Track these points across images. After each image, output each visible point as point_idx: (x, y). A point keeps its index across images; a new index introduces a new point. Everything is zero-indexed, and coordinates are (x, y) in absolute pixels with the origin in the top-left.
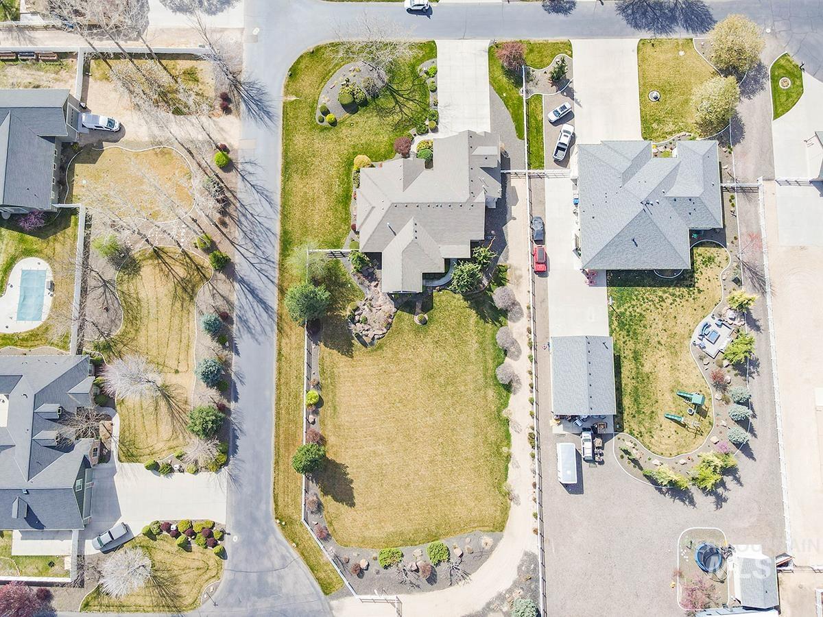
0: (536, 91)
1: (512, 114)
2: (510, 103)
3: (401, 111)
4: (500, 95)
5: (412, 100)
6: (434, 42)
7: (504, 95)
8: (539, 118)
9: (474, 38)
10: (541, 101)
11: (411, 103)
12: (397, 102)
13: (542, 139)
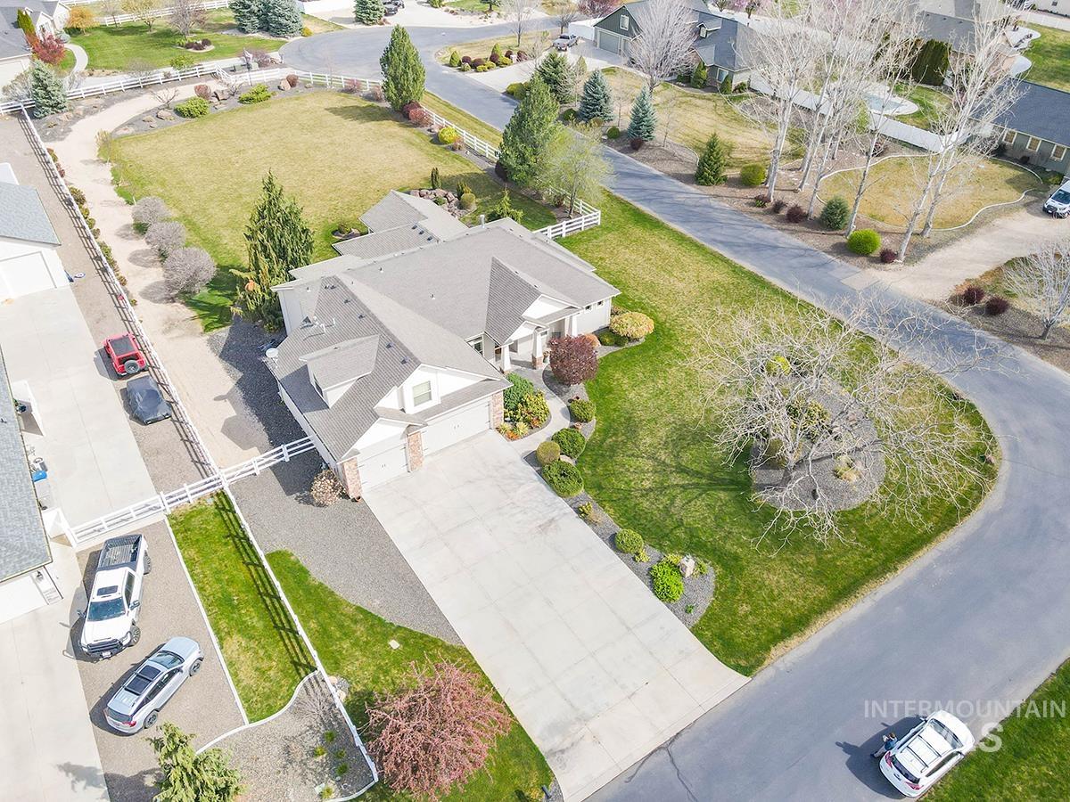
0: (282, 722)
1: (337, 603)
2: (360, 630)
3: (652, 457)
4: (408, 637)
5: (651, 490)
6: (746, 671)
7: (394, 644)
8: (235, 641)
9: (630, 777)
10: (246, 700)
11: (647, 484)
12: (682, 470)
13: (201, 590)
